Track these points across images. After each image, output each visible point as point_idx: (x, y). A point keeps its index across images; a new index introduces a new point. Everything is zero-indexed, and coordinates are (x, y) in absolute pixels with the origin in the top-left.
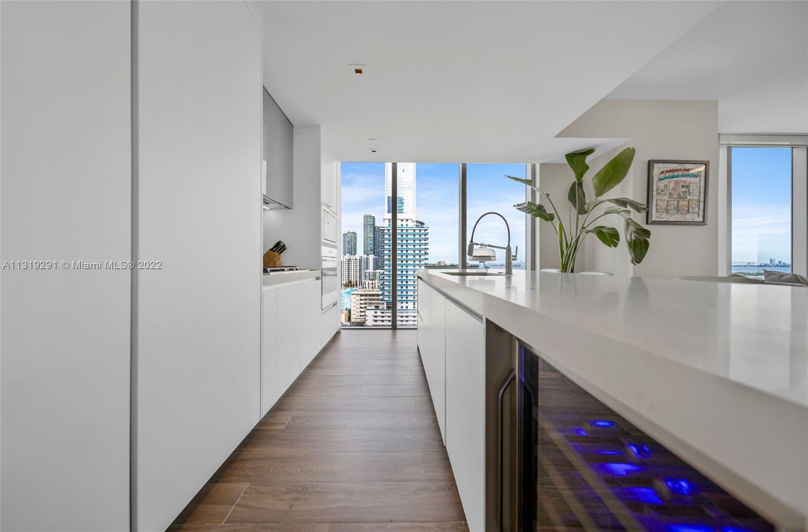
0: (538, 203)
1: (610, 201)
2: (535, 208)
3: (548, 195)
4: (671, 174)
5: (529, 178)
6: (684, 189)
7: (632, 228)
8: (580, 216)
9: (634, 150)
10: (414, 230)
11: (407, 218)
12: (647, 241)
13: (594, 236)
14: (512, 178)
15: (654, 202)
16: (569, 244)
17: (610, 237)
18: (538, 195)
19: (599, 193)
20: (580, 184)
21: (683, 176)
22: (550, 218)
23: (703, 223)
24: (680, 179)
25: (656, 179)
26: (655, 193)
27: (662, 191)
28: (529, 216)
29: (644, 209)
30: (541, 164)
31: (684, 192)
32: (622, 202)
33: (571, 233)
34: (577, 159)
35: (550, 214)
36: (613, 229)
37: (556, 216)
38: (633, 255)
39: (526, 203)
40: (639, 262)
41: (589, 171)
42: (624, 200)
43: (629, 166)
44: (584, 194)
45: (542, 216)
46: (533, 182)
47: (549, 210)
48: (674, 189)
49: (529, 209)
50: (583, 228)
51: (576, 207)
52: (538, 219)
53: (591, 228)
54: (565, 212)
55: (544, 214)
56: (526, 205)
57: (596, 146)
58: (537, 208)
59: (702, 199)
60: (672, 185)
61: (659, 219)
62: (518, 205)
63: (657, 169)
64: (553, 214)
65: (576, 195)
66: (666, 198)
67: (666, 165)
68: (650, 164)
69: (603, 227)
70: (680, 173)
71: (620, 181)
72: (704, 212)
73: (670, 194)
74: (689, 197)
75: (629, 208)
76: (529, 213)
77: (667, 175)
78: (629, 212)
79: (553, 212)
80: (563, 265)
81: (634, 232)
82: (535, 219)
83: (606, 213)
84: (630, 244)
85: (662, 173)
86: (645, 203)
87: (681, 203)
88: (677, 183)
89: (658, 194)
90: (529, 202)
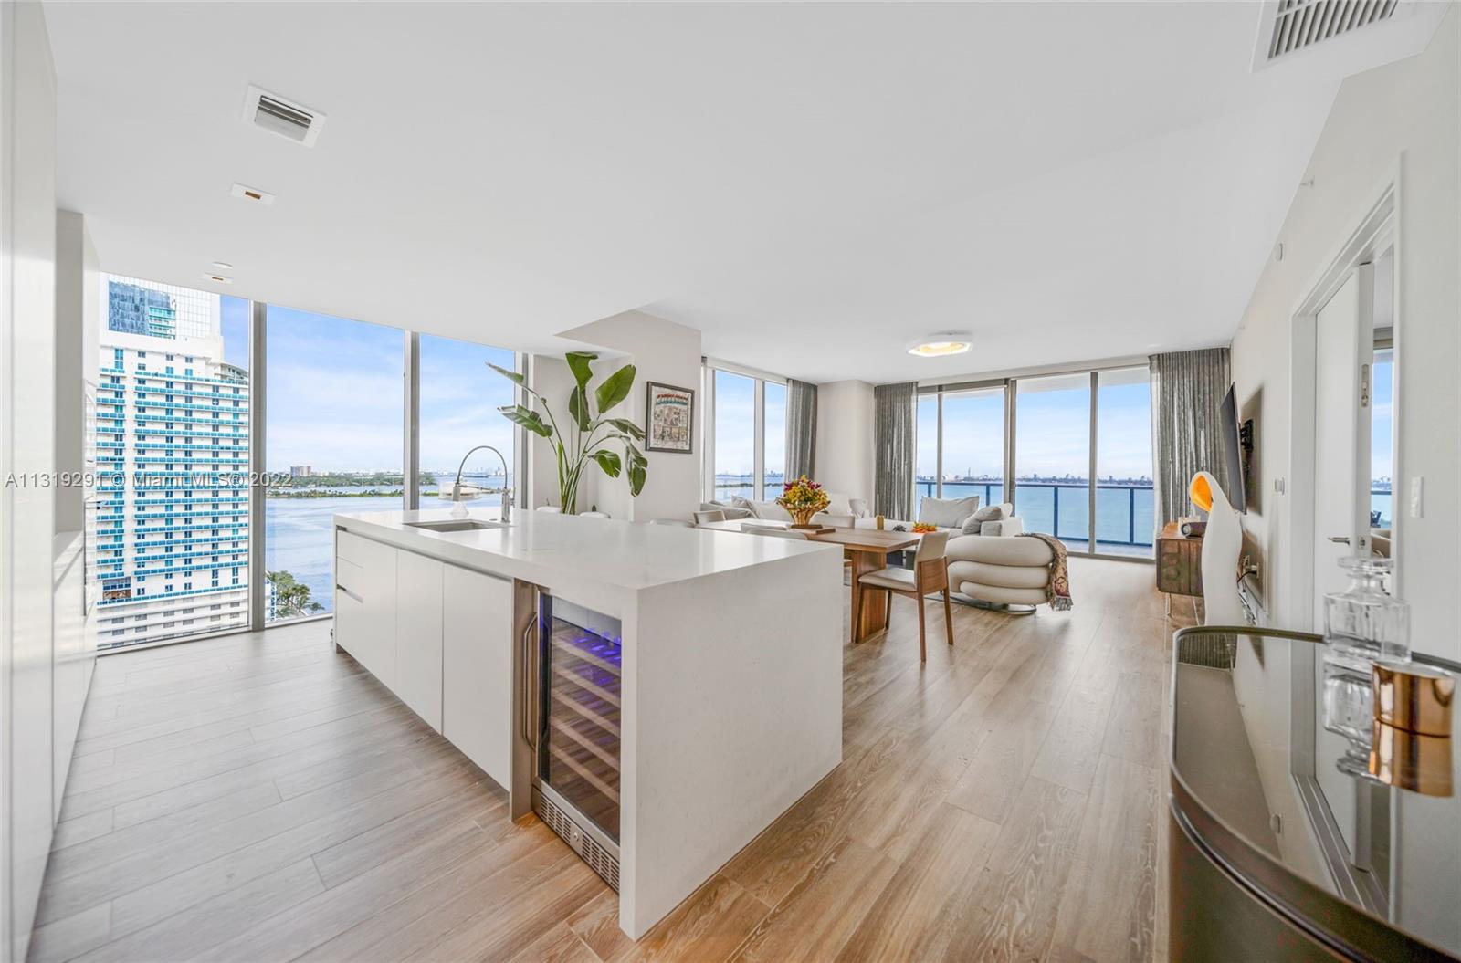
0: (531, 408)
1: (612, 422)
2: (527, 416)
3: (544, 401)
4: (666, 399)
5: (520, 372)
6: (676, 416)
7: (632, 456)
8: (583, 433)
9: (634, 369)
10: (216, 388)
11: (189, 354)
12: (644, 471)
13: (596, 463)
14: (495, 367)
15: (652, 428)
16: (570, 469)
17: (610, 464)
18: (531, 396)
19: (602, 410)
20: (583, 392)
21: (675, 402)
22: (546, 432)
23: (690, 452)
24: (673, 405)
25: (653, 402)
26: (652, 418)
27: (659, 416)
28: (520, 427)
29: (643, 437)
30: (535, 356)
31: (676, 419)
32: (623, 426)
33: (572, 454)
34: (580, 363)
35: (546, 426)
36: (615, 455)
37: (554, 430)
38: (633, 486)
39: (514, 407)
40: (637, 494)
41: (592, 378)
42: (625, 423)
43: (631, 383)
44: (587, 404)
45: (536, 429)
46: (525, 378)
47: (546, 421)
48: (668, 415)
49: (520, 416)
50: (585, 452)
51: (577, 421)
52: (531, 433)
53: (593, 452)
54: (565, 426)
55: (540, 426)
56: (515, 410)
57: (599, 353)
58: (530, 417)
59: (689, 428)
60: (666, 411)
61: (656, 446)
62: (504, 409)
63: (655, 391)
64: (550, 427)
65: (577, 404)
66: (662, 423)
67: (662, 389)
68: (649, 385)
69: (605, 452)
70: (673, 399)
71: (622, 400)
72: (691, 440)
73: (665, 420)
74: (680, 425)
75: (629, 435)
76: (519, 422)
77: (663, 399)
78: (629, 439)
79: (551, 424)
80: (563, 497)
81: (634, 461)
82: (527, 433)
83: (609, 437)
84: (629, 474)
85: (659, 396)
86: (644, 430)
87: (674, 430)
88: (670, 409)
89: (655, 419)
90: (519, 406)
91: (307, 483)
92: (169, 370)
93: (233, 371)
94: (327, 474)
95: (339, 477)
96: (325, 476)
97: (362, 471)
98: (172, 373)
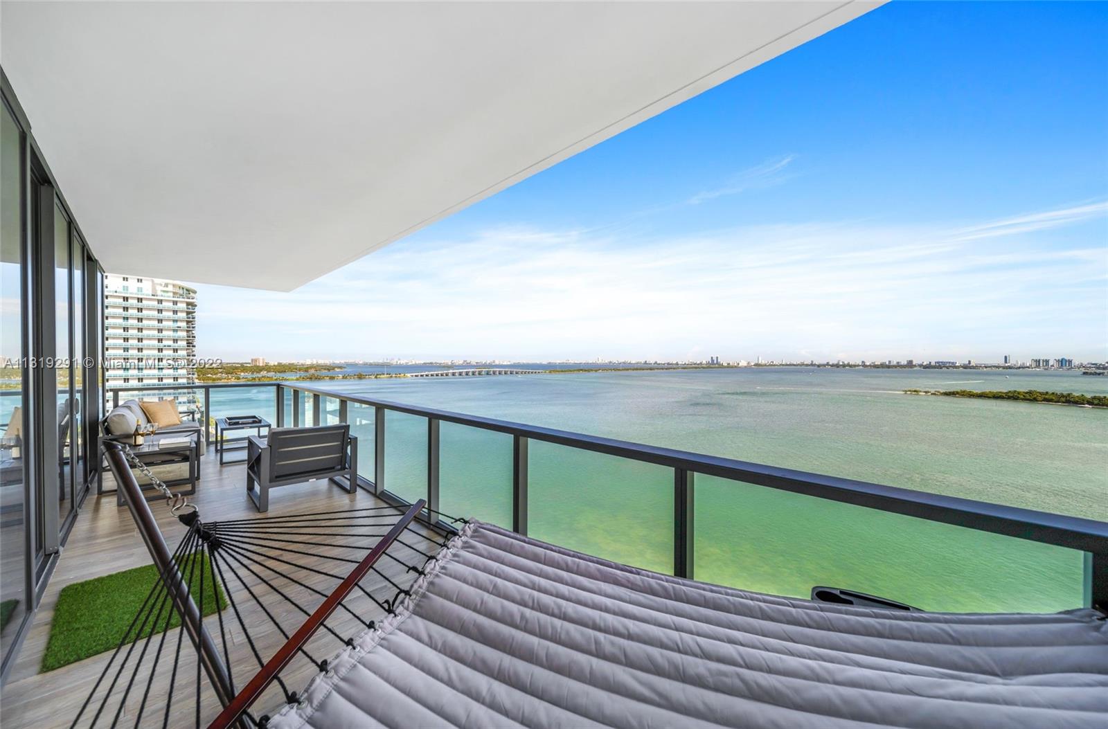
91: (261, 371)
92: (126, 288)
93: (183, 288)
94: (276, 364)
95: (284, 366)
96: (274, 366)
97: (301, 362)
98: (127, 290)
